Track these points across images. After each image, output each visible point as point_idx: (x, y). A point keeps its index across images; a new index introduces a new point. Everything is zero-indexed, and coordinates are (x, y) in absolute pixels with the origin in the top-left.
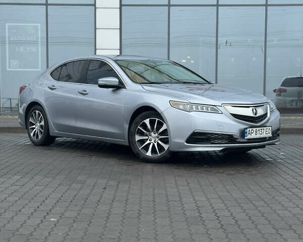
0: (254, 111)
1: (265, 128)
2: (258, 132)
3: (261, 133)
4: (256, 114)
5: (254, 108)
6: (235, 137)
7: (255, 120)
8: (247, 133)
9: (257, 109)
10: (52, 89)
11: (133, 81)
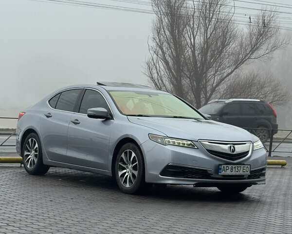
0: (232, 148)
1: (242, 166)
2: (234, 169)
3: (237, 170)
4: (233, 151)
5: (232, 145)
6: (210, 172)
7: (232, 157)
8: (221, 168)
9: (236, 146)
10: (48, 117)
11: (121, 112)
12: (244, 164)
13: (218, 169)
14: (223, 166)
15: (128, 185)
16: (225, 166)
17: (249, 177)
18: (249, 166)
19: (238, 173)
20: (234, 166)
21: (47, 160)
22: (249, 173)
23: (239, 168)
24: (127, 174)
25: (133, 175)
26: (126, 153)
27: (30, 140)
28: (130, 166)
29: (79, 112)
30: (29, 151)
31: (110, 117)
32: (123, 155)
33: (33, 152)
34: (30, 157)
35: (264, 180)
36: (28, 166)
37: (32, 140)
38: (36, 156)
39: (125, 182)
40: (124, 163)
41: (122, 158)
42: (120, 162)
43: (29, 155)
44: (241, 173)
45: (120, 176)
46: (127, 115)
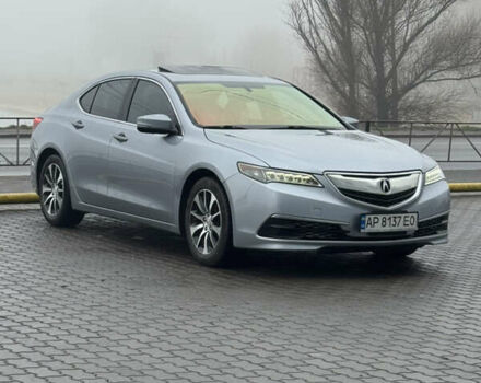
0: (385, 184)
1: (402, 216)
2: (388, 222)
3: (393, 223)
4: (386, 190)
5: (384, 179)
6: (344, 228)
7: (384, 200)
8: (364, 222)
9: (391, 180)
10: (77, 127)
11: (195, 122)
12: (406, 212)
13: (359, 222)
14: (368, 217)
15: (205, 251)
16: (372, 217)
17: (417, 234)
18: (415, 215)
19: (395, 229)
20: (387, 216)
21: (78, 202)
22: (415, 227)
23: (397, 220)
24: (204, 232)
25: (214, 234)
26: (201, 195)
27: (50, 167)
28: (209, 218)
29: (127, 121)
30: (49, 186)
31: (175, 129)
32: (197, 199)
33: (56, 187)
34: (51, 195)
35: (446, 236)
36: (49, 212)
37: (54, 167)
38: (60, 194)
39: (201, 245)
40: (199, 213)
41: (195, 204)
42: (193, 209)
43: (50, 193)
44: (401, 227)
45: (192, 233)
46: (205, 128)
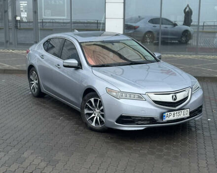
0: (174, 97)
1: (182, 111)
2: (176, 115)
3: (178, 115)
4: (175, 100)
5: (174, 94)
6: (155, 119)
7: (174, 105)
8: (165, 116)
9: (177, 95)
11: (88, 63)
12: (184, 109)
16: (168, 113)
18: (188, 110)
19: (179, 117)
22: (188, 115)
23: (180, 113)
29: (61, 58)
46: (92, 67)
